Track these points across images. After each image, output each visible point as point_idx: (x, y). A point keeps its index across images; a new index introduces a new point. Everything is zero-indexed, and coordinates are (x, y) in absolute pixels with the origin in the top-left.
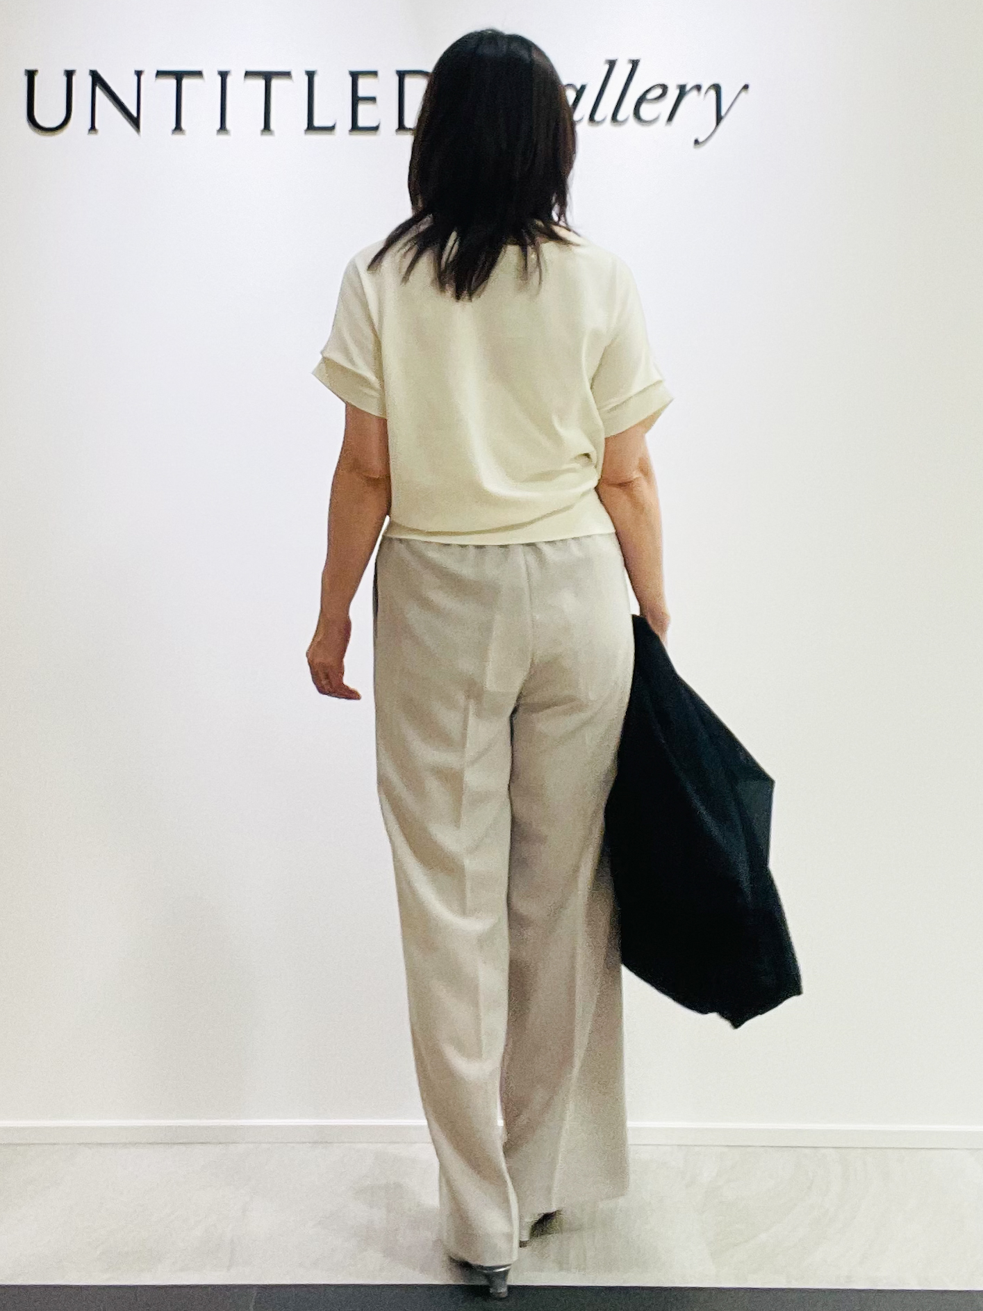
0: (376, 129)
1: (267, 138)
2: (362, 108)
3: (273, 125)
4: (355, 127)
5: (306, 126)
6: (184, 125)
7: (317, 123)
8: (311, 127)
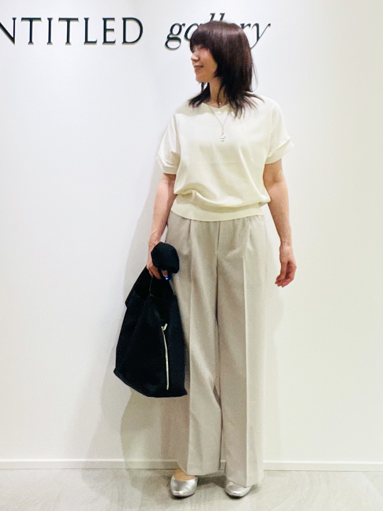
0: (114, 42)
1: (68, 46)
2: (108, 33)
3: (71, 41)
4: (105, 42)
5: (84, 41)
6: (33, 41)
7: (89, 40)
8: (87, 42)
